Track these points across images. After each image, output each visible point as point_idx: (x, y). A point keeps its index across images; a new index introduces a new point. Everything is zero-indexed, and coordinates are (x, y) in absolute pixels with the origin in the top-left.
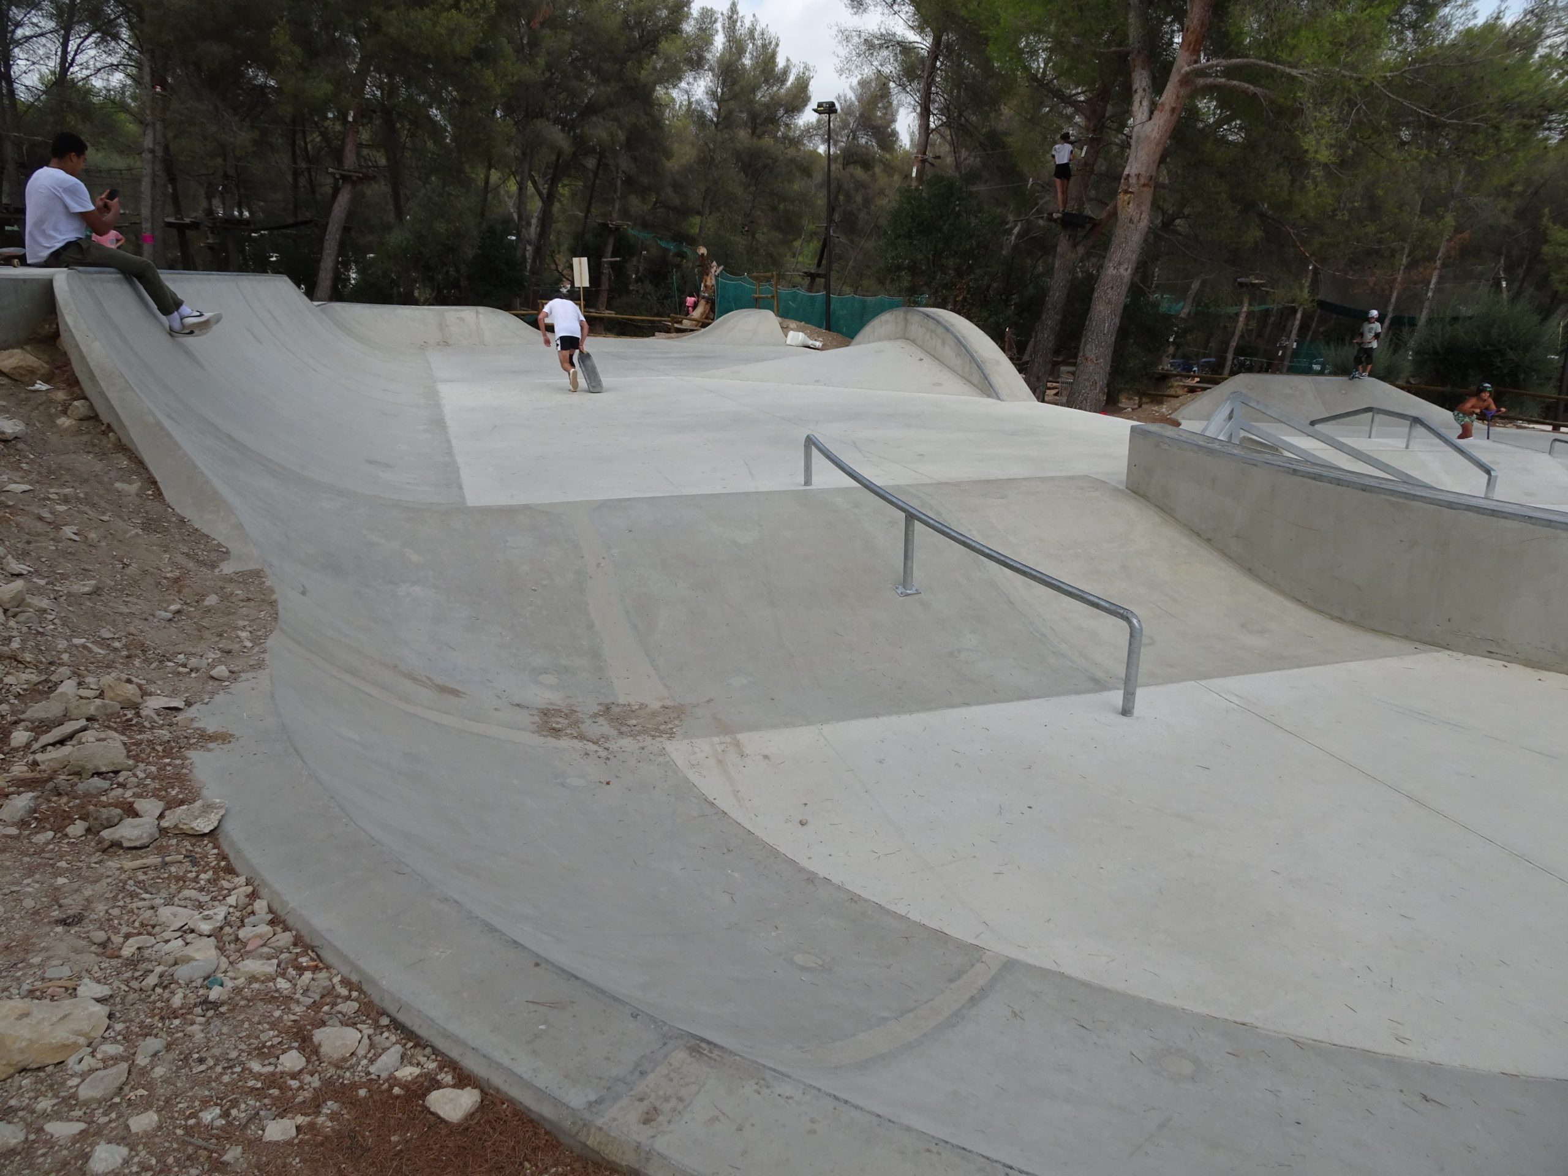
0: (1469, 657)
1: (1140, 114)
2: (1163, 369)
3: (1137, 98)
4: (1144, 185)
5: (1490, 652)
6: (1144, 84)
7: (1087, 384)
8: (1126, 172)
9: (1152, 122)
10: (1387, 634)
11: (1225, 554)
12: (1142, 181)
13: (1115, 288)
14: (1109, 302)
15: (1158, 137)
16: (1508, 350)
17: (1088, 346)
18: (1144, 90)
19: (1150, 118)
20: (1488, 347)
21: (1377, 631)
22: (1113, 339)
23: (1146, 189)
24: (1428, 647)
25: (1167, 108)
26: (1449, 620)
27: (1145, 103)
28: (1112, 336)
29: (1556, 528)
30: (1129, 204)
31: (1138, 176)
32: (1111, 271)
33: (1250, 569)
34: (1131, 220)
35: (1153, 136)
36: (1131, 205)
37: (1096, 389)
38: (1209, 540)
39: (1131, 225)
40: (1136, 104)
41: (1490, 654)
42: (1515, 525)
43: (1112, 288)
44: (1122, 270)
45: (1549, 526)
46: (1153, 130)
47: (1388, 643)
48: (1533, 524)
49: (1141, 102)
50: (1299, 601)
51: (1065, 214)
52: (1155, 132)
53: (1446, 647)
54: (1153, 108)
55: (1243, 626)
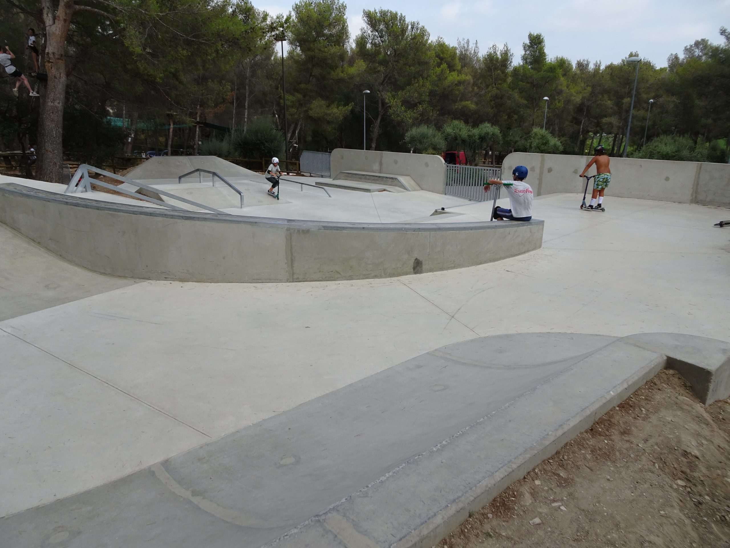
0: (158, 282)
1: (48, 21)
2: (128, 156)
3: (45, 11)
4: (58, 59)
5: (166, 278)
6: (48, 5)
7: (51, 164)
8: (46, 51)
9: (55, 25)
10: (125, 277)
11: (48, 249)
12: (57, 57)
13: (54, 113)
14: (53, 121)
15: (60, 34)
16: (265, 143)
17: (46, 144)
18: (48, 8)
19: (54, 23)
20: (258, 141)
21: (121, 277)
22: (61, 140)
23: (60, 61)
24: (142, 280)
25: (61, 18)
26: (147, 266)
27: (50, 15)
28: (59, 138)
29: (175, 218)
30: (52, 68)
31: (54, 53)
32: (50, 104)
33: (61, 255)
34: (55, 77)
35: (57, 33)
36: (53, 69)
37: (56, 167)
38: (39, 243)
39: (56, 80)
40: (45, 16)
41: (166, 279)
42: (160, 219)
43: (53, 113)
44: (56, 104)
45: (173, 218)
46: (56, 30)
47: (124, 281)
48: (166, 218)
49: (47, 14)
50: (86, 268)
51: (38, 74)
52: (57, 31)
53: (149, 279)
54: (54, 18)
55: (47, 286)
